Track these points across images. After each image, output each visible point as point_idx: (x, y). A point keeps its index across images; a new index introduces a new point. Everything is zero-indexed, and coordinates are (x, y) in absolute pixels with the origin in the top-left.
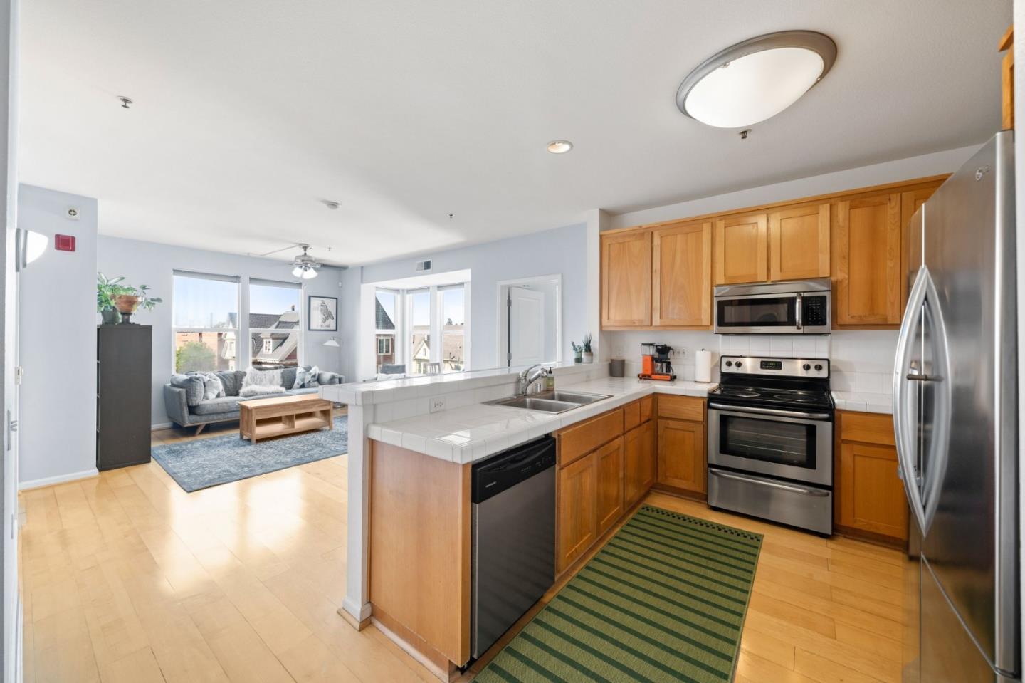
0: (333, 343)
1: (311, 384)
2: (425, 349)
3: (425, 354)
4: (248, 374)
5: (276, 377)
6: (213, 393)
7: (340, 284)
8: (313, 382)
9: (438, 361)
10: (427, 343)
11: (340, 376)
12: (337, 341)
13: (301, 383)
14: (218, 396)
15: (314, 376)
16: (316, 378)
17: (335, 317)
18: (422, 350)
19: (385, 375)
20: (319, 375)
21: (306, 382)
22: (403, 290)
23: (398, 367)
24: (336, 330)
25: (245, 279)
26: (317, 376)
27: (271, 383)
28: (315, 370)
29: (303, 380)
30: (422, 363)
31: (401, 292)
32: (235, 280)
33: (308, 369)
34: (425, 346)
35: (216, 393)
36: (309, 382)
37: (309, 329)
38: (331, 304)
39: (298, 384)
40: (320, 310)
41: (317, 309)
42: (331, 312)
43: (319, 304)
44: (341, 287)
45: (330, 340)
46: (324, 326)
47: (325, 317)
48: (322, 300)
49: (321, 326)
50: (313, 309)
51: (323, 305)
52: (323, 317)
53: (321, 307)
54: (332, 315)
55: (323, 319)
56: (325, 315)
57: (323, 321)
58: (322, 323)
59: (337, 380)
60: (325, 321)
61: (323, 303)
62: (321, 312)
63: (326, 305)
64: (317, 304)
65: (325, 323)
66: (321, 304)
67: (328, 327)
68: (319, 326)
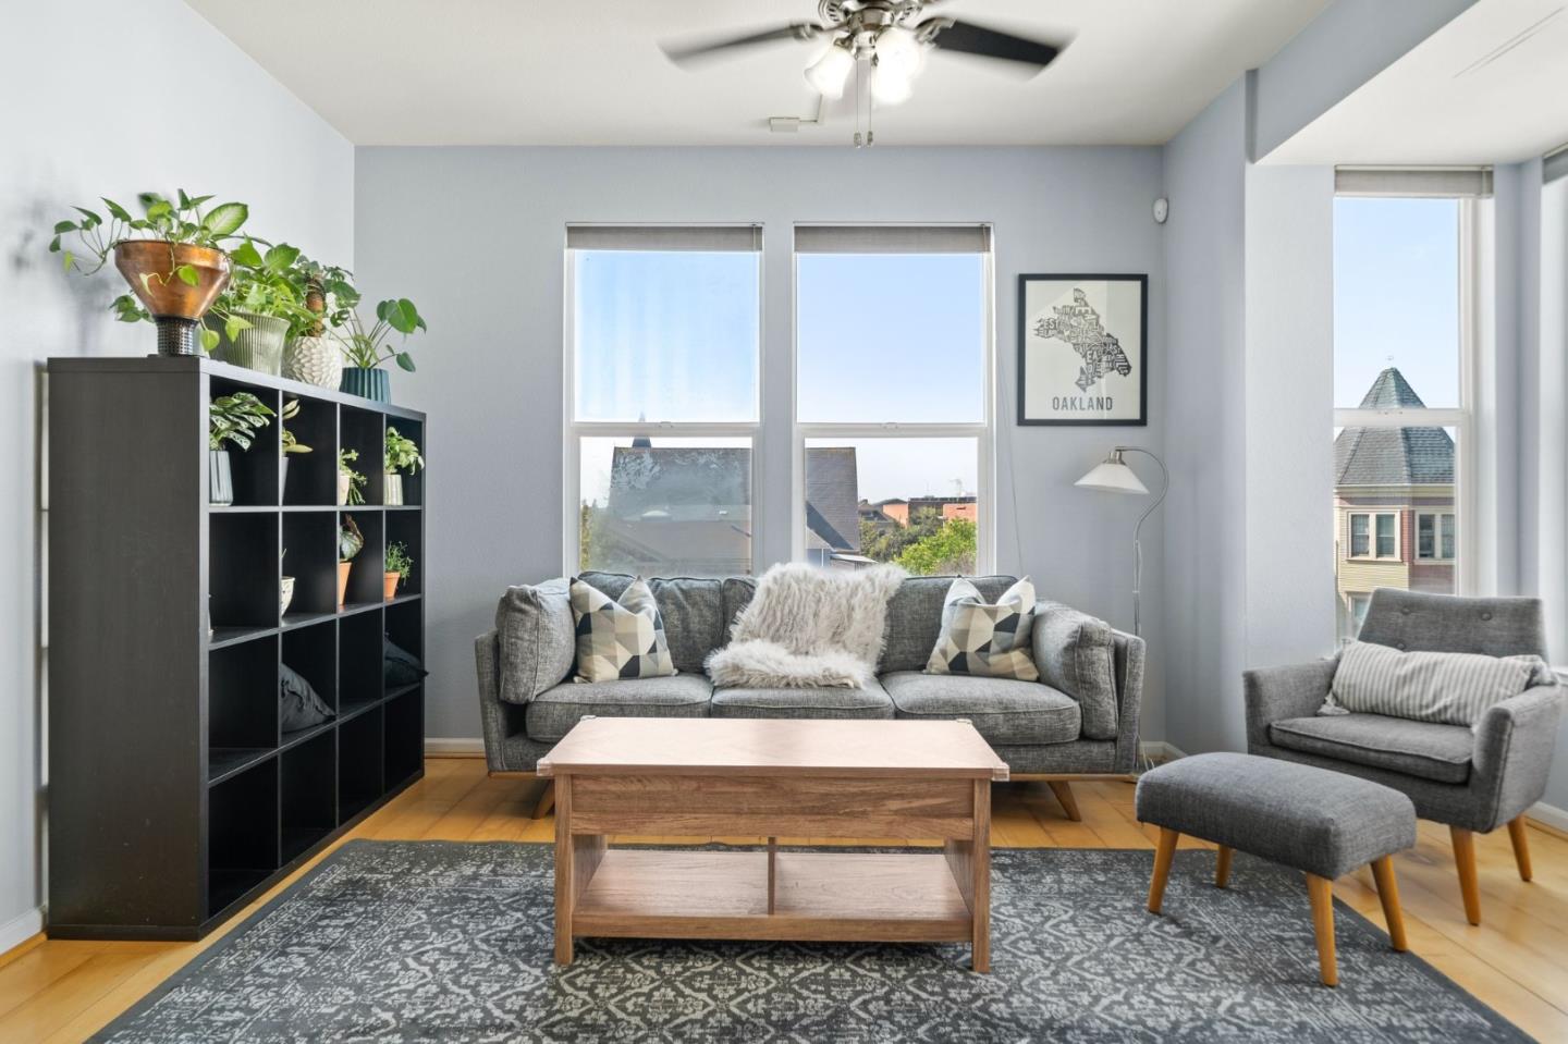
0: (1123, 479)
1: (995, 660)
4: (759, 595)
5: (858, 615)
6: (613, 659)
7: (1160, 207)
8: (1005, 650)
11: (1125, 636)
12: (1134, 470)
13: (954, 651)
14: (631, 671)
15: (1009, 624)
16: (1018, 636)
17: (1135, 362)
19: (1390, 654)
20: (1035, 621)
21: (972, 647)
22: (1518, 167)
23: (1484, 611)
24: (1142, 422)
25: (778, 234)
26: (1024, 620)
27: (836, 637)
28: (1021, 598)
29: (962, 636)
31: (1499, 180)
32: (746, 237)
33: (991, 591)
35: (624, 657)
36: (985, 648)
37: (1022, 421)
38: (1113, 308)
39: (944, 653)
40: (1067, 333)
41: (1055, 328)
42: (1117, 340)
43: (1064, 307)
44: (1165, 221)
45: (1105, 462)
46: (1085, 405)
47: (1088, 364)
48: (1076, 290)
49: (1073, 403)
50: (1038, 330)
51: (1080, 311)
52: (1084, 365)
53: (1072, 322)
54: (1122, 352)
55: (1082, 371)
56: (1089, 357)
57: (1080, 380)
58: (1078, 392)
59: (1104, 657)
60: (1093, 382)
61: (1083, 303)
62: (1074, 345)
63: (1097, 312)
64: (1055, 308)
65: (1092, 391)
66: (1071, 308)
67: (1102, 408)
68: (1065, 406)
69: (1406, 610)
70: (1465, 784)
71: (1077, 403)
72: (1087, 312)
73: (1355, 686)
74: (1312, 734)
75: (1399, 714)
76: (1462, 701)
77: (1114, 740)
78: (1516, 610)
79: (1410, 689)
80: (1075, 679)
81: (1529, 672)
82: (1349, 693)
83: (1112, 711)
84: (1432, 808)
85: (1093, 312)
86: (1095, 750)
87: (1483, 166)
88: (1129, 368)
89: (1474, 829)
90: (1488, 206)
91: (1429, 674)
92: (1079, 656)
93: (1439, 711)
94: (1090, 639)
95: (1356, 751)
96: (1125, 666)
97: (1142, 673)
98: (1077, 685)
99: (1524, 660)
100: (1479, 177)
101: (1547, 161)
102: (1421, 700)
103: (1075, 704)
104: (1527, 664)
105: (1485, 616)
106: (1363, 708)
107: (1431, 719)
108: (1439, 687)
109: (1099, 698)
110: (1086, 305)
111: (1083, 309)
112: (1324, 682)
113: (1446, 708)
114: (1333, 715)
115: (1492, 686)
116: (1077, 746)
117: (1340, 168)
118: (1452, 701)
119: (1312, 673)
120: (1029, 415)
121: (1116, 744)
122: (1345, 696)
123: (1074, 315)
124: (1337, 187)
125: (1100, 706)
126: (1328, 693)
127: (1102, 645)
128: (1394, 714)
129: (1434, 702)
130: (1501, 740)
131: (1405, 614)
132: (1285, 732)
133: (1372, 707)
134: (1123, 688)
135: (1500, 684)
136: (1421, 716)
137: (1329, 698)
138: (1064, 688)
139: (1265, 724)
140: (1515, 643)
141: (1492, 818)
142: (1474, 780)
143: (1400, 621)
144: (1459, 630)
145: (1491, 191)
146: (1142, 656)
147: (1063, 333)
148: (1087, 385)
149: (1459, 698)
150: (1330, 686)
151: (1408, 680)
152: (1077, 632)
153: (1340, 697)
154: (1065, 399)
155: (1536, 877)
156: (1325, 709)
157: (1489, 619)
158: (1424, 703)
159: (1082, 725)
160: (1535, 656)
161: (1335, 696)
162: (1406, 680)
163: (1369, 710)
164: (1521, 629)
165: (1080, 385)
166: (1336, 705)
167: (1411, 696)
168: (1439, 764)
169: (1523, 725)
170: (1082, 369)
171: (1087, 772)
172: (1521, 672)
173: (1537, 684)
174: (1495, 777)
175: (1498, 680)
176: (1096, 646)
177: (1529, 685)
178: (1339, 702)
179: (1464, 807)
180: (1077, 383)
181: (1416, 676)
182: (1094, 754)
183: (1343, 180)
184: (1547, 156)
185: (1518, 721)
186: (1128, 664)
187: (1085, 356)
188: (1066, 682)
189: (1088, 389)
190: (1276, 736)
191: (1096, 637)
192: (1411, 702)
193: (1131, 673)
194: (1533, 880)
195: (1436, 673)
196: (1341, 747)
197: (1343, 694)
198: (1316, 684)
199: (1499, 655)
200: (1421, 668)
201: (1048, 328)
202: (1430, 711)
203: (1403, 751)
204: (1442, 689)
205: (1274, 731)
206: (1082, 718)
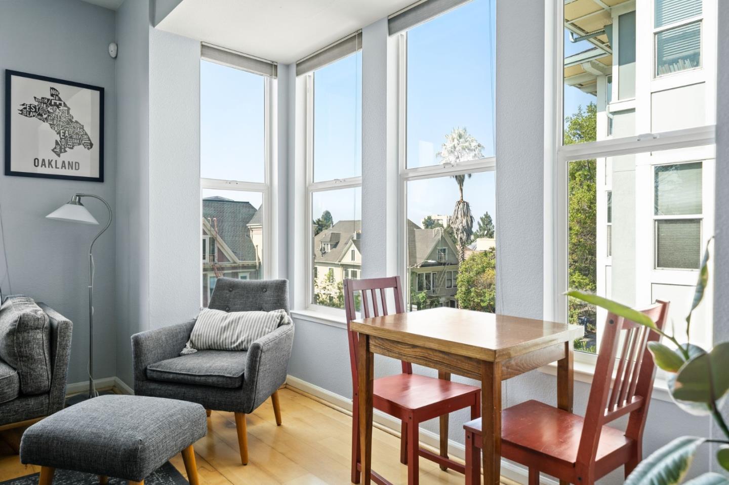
0: (80, 214)
2: (353, 252)
3: (353, 258)
7: (112, 48)
9: (390, 273)
10: (357, 243)
11: (58, 320)
17: (95, 141)
18: (349, 253)
24: (101, 179)
30: (350, 270)
31: (280, 71)
34: (353, 247)
37: (8, 172)
38: (81, 104)
40: (45, 116)
41: (35, 111)
42: (83, 126)
43: (43, 98)
44: (116, 57)
45: (68, 203)
46: (59, 165)
47: (61, 139)
48: (52, 88)
49: (50, 163)
50: (21, 111)
51: (55, 103)
52: (59, 139)
53: (49, 109)
54: (86, 134)
55: (57, 143)
56: (62, 134)
57: (55, 148)
58: (54, 157)
59: (41, 336)
60: (65, 151)
61: (57, 98)
62: (51, 124)
63: (68, 105)
64: (35, 98)
65: (65, 157)
66: (48, 100)
67: (72, 169)
68: (44, 164)
69: (231, 289)
70: (240, 388)
71: (53, 164)
72: (60, 104)
73: (201, 334)
74: (168, 371)
75: (222, 349)
76: (249, 337)
77: (48, 392)
78: (277, 286)
79: (227, 334)
80: (14, 355)
81: (280, 318)
82: (198, 339)
83: (45, 374)
84: (225, 404)
85: (65, 105)
86: (32, 402)
87: (273, 62)
88: (91, 145)
89: (244, 412)
90: (275, 82)
91: (236, 324)
92: (18, 338)
93: (239, 344)
94: (27, 325)
95: (189, 377)
96: (56, 341)
97: (70, 344)
98: (16, 359)
99: (278, 312)
100: (271, 67)
101: (298, 65)
102: (232, 339)
103: (13, 373)
104: (279, 314)
105: (264, 290)
106: (205, 347)
107: (236, 349)
108: (239, 332)
109: (33, 366)
110: (60, 99)
111: (58, 102)
112: (186, 334)
113: (242, 342)
114: (188, 354)
115: (263, 328)
116: (18, 403)
117: (203, 44)
118: (245, 338)
119: (178, 330)
120: (14, 168)
121: (49, 395)
122: (196, 344)
123: (50, 104)
124: (202, 54)
125: (35, 371)
126: (188, 341)
127: (37, 328)
128: (219, 348)
129: (237, 339)
130: (256, 361)
131: (231, 291)
132: (154, 371)
133: (209, 346)
134: (55, 356)
135: (266, 327)
136: (231, 348)
137: (188, 344)
138: (8, 362)
139: (144, 368)
140: (276, 303)
141: (252, 404)
142: (244, 386)
143: (228, 295)
144: (253, 299)
145: (276, 75)
146: (70, 333)
147: (42, 115)
148: (61, 152)
149: (248, 336)
150: (189, 337)
151: (226, 328)
152: (16, 321)
153: (194, 342)
154: (44, 160)
155: (284, 423)
156: (185, 351)
157: (266, 292)
158: (233, 341)
159: (20, 387)
160: (283, 310)
161: (191, 342)
162: (225, 329)
163: (208, 348)
164: (278, 296)
165: (55, 152)
166: (192, 347)
167: (228, 338)
168: (228, 379)
169: (268, 350)
170: (57, 141)
171: (26, 419)
172: (276, 318)
173: (283, 324)
174: (253, 382)
175: (265, 325)
176: (32, 329)
177: (279, 325)
178: (193, 346)
179: (239, 401)
180: (53, 150)
181: (230, 326)
182: (31, 406)
183: (206, 51)
184: (298, 63)
185: (265, 349)
186: (58, 339)
187: (59, 133)
188: (9, 358)
189: (61, 154)
190: (149, 373)
191: (31, 324)
192: (227, 341)
193: (60, 344)
194: (282, 424)
195: (239, 324)
196: (182, 376)
197: (195, 340)
198: (180, 336)
199: (268, 311)
200: (232, 322)
201: (28, 111)
202: (235, 345)
203: (212, 374)
204: (241, 332)
205: (148, 371)
206: (20, 382)
